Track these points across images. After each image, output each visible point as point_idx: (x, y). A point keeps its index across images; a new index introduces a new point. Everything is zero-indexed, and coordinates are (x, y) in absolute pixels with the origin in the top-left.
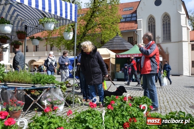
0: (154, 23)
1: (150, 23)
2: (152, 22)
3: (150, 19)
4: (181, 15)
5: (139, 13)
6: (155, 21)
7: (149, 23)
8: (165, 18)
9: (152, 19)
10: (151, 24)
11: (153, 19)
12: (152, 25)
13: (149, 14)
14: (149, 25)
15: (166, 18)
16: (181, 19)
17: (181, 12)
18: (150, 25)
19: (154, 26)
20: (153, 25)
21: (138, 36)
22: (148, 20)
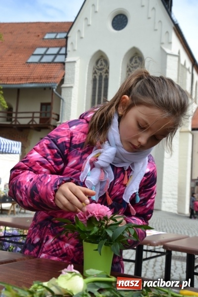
0: (107, 72)
1: (97, 71)
2: (101, 69)
3: (97, 63)
4: (169, 57)
5: (72, 43)
6: (108, 68)
7: (95, 73)
8: (133, 62)
9: (104, 63)
10: (99, 74)
11: (106, 62)
12: (101, 76)
13: (95, 50)
14: (95, 77)
15: (136, 62)
16: (168, 68)
17: (171, 49)
18: (98, 78)
19: (107, 79)
20: (104, 77)
21: (62, 100)
22: (94, 64)
